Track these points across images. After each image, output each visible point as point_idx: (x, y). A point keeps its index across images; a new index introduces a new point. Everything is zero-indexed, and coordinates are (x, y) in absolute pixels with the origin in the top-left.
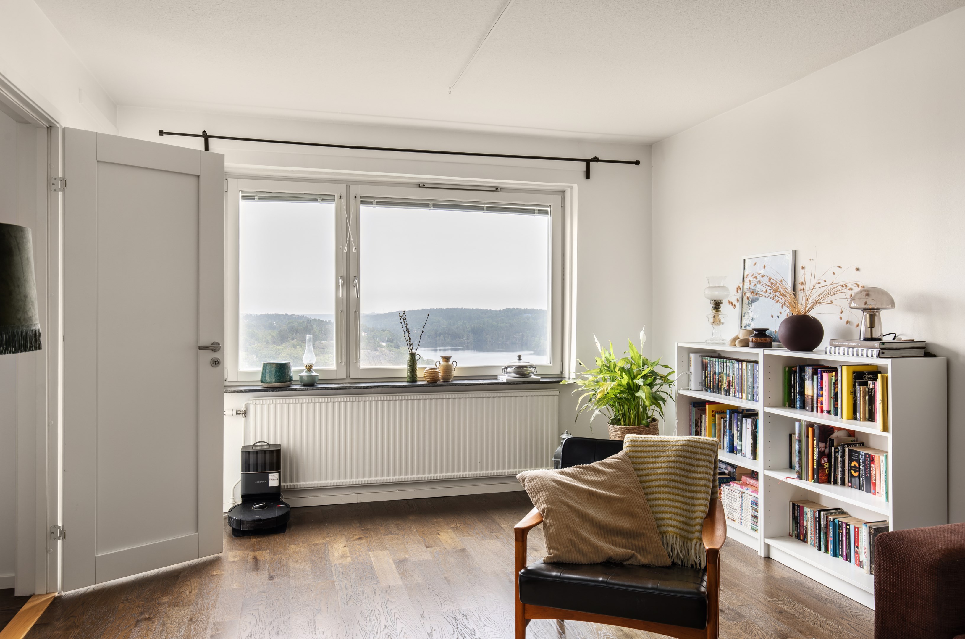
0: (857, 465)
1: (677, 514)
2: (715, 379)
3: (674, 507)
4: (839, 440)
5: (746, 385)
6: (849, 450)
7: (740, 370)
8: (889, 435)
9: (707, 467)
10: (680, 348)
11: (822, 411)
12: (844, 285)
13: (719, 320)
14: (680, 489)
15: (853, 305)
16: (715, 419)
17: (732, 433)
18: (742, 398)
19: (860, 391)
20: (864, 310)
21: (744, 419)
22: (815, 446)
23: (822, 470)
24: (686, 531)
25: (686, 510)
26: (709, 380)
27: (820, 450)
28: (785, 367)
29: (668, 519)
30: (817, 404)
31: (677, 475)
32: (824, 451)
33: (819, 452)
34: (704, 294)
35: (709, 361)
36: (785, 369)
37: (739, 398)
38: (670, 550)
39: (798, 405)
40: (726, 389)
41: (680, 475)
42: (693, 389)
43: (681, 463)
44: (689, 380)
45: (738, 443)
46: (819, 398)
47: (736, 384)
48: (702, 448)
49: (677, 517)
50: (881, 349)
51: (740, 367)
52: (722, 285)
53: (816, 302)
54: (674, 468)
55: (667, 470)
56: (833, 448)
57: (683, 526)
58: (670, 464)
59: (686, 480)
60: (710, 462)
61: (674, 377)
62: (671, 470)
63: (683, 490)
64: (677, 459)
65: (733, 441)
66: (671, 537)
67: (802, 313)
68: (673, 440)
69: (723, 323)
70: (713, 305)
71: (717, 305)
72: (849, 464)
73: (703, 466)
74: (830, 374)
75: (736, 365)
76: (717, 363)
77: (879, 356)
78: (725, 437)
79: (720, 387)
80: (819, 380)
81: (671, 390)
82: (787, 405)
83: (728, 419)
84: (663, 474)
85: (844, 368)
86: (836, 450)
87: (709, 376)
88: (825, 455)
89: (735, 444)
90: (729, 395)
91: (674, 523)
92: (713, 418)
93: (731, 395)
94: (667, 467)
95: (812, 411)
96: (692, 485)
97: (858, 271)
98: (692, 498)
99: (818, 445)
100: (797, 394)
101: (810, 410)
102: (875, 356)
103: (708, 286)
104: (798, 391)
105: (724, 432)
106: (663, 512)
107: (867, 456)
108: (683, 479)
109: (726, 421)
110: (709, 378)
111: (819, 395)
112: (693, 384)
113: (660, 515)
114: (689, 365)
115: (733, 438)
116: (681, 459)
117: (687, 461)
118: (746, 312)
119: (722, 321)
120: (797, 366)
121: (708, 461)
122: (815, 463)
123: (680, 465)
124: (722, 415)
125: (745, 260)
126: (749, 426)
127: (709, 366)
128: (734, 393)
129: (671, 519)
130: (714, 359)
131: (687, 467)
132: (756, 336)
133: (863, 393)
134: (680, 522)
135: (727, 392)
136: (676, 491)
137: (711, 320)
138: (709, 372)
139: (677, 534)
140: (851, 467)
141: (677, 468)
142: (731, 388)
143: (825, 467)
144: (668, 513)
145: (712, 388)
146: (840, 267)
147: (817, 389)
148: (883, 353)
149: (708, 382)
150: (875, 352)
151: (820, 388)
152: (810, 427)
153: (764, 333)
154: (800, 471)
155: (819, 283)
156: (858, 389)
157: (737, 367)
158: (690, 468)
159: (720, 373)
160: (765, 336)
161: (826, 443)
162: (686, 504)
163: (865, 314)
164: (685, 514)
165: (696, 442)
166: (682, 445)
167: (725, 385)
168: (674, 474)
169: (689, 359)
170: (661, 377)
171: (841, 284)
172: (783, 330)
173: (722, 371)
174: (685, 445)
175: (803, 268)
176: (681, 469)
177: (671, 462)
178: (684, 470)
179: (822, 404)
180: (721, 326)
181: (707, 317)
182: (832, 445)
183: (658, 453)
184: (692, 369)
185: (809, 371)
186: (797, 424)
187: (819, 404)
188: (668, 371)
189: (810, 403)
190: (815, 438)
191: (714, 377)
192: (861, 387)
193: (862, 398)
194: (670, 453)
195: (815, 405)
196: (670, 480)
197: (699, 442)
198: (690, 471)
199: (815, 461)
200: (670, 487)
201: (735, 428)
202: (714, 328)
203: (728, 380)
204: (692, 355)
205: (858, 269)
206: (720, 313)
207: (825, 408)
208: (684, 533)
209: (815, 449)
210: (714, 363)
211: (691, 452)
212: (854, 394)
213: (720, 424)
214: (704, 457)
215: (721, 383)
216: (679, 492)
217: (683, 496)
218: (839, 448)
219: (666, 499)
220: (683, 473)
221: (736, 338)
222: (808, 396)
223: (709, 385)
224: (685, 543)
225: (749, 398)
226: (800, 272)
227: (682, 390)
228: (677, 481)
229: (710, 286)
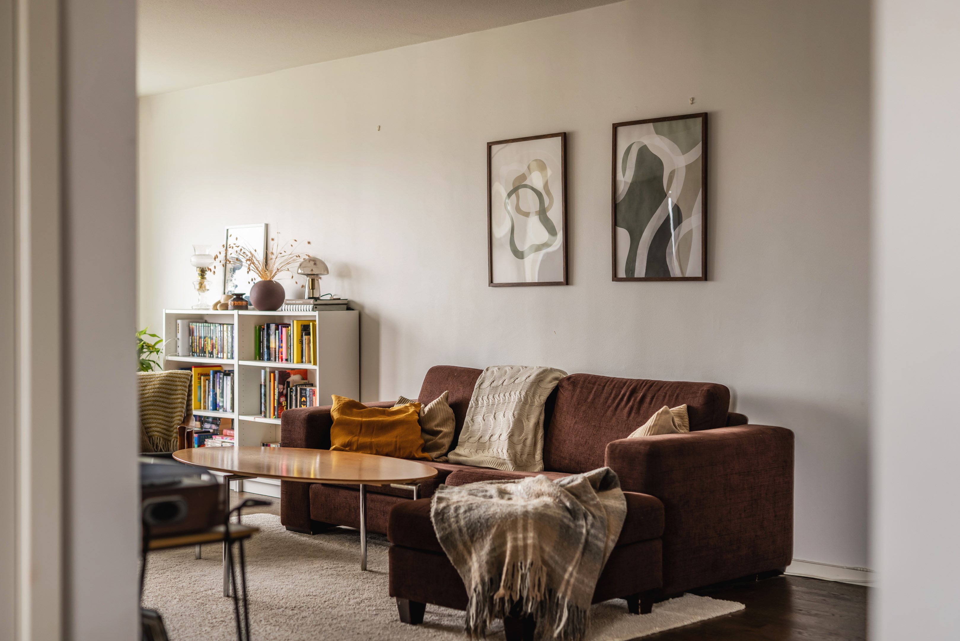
0: (305, 400)
1: (160, 424)
2: (200, 344)
3: (158, 419)
4: (294, 381)
5: (226, 346)
6: (300, 389)
7: (222, 332)
8: (317, 368)
9: (183, 390)
10: (167, 315)
11: (282, 360)
12: (298, 256)
13: (205, 287)
14: (163, 407)
15: (300, 271)
16: (201, 382)
17: (216, 392)
18: (223, 358)
19: (305, 339)
20: (308, 275)
21: (225, 377)
22: (276, 388)
23: (281, 407)
24: (167, 435)
25: (167, 421)
26: (195, 346)
27: (279, 390)
28: (256, 326)
29: (153, 427)
30: (279, 355)
31: (161, 397)
32: (282, 392)
33: (279, 392)
34: (191, 262)
35: (195, 327)
36: (256, 327)
37: (221, 358)
38: (155, 447)
39: (266, 357)
40: (210, 351)
41: (163, 397)
42: (180, 354)
43: (164, 388)
44: (177, 347)
45: (220, 400)
46: (280, 349)
47: (218, 347)
48: (179, 378)
49: (160, 426)
50: (315, 305)
51: (222, 330)
52: (207, 253)
53: (278, 269)
54: (158, 392)
55: (153, 394)
56: (289, 389)
57: (164, 431)
58: (156, 390)
59: (168, 401)
60: (185, 387)
61: (162, 346)
62: (156, 394)
63: (165, 407)
64: (161, 386)
65: (216, 399)
66: (156, 439)
67: (268, 279)
68: (157, 373)
69: (208, 290)
70: (198, 272)
71: (203, 272)
72: (300, 400)
73: (180, 390)
74: (287, 328)
75: (219, 328)
76: (202, 327)
77: (313, 310)
78: (209, 396)
79: (205, 350)
80: (280, 334)
81: (159, 357)
82: (258, 359)
83: (211, 379)
84: (150, 397)
85: (295, 322)
86: (291, 390)
87: (195, 341)
88: (283, 395)
89: (218, 401)
90: (213, 357)
91: (158, 429)
92: (199, 380)
93: (215, 357)
94: (153, 392)
95: (275, 360)
96: (172, 404)
97: (309, 244)
98: (172, 413)
99: (278, 387)
100: (265, 348)
101: (274, 360)
102: (311, 310)
103: (194, 254)
104: (265, 346)
105: (209, 392)
106: (150, 423)
107: (311, 391)
108: (165, 400)
109: (210, 382)
110: (195, 343)
111: (280, 347)
112: (180, 350)
113: (148, 425)
114: (176, 332)
115: (216, 396)
116: (164, 386)
117: (168, 387)
118: (229, 279)
119: (207, 287)
120: (265, 324)
121: (183, 386)
122: (276, 402)
123: (163, 390)
124: (207, 377)
125: (227, 230)
126: (229, 383)
127: (195, 331)
128: (218, 354)
129: (156, 427)
130: (200, 324)
131: (168, 391)
132: (234, 300)
133: (307, 341)
134: (163, 429)
135: (211, 353)
136: (160, 408)
137: (197, 287)
138: (195, 337)
139: (161, 437)
140: (302, 402)
141: (161, 392)
142: (214, 350)
143: (283, 405)
144: (153, 423)
145: (198, 352)
146: (296, 241)
147: (279, 342)
148: (316, 308)
149: (194, 347)
150: (311, 306)
151: (280, 341)
152: (272, 373)
153: (241, 297)
154: (265, 411)
155: (281, 253)
156: (304, 338)
157: (220, 330)
158: (171, 392)
159: (205, 338)
160: (242, 299)
161: (284, 385)
162: (167, 417)
163: (308, 278)
164: (167, 423)
165: (175, 373)
166: (164, 376)
167: (209, 348)
168: (158, 396)
169: (176, 325)
170: (149, 346)
171: (296, 255)
172: (255, 295)
173: (207, 334)
174: (167, 376)
175: (273, 240)
176: (163, 393)
177: (156, 388)
178: (166, 393)
179: (282, 354)
180: (207, 292)
181: (193, 283)
182: (288, 386)
183: (146, 383)
184: (179, 336)
185: (273, 327)
186: (263, 371)
187: (280, 354)
188: (156, 339)
189: (274, 354)
190: (276, 382)
191: (200, 341)
192: (306, 336)
193: (306, 345)
194: (156, 382)
195: (277, 356)
196: (155, 401)
197: (177, 374)
198: (170, 394)
199: (276, 400)
200: (155, 406)
201: (218, 386)
202: (200, 294)
203: (212, 343)
204: (179, 322)
205: (309, 243)
206: (205, 280)
207: (284, 357)
208: (166, 437)
209: (276, 390)
210: (200, 328)
211: (171, 381)
212: (301, 342)
213: (205, 386)
214: (181, 383)
215: (206, 346)
216: (162, 409)
217: (165, 412)
218: (293, 388)
219: (152, 414)
220: (165, 395)
221: (219, 302)
222: (272, 348)
223: (196, 349)
224: (166, 443)
225: (229, 357)
226: (271, 243)
227: (170, 356)
228: (160, 401)
229: (196, 254)
